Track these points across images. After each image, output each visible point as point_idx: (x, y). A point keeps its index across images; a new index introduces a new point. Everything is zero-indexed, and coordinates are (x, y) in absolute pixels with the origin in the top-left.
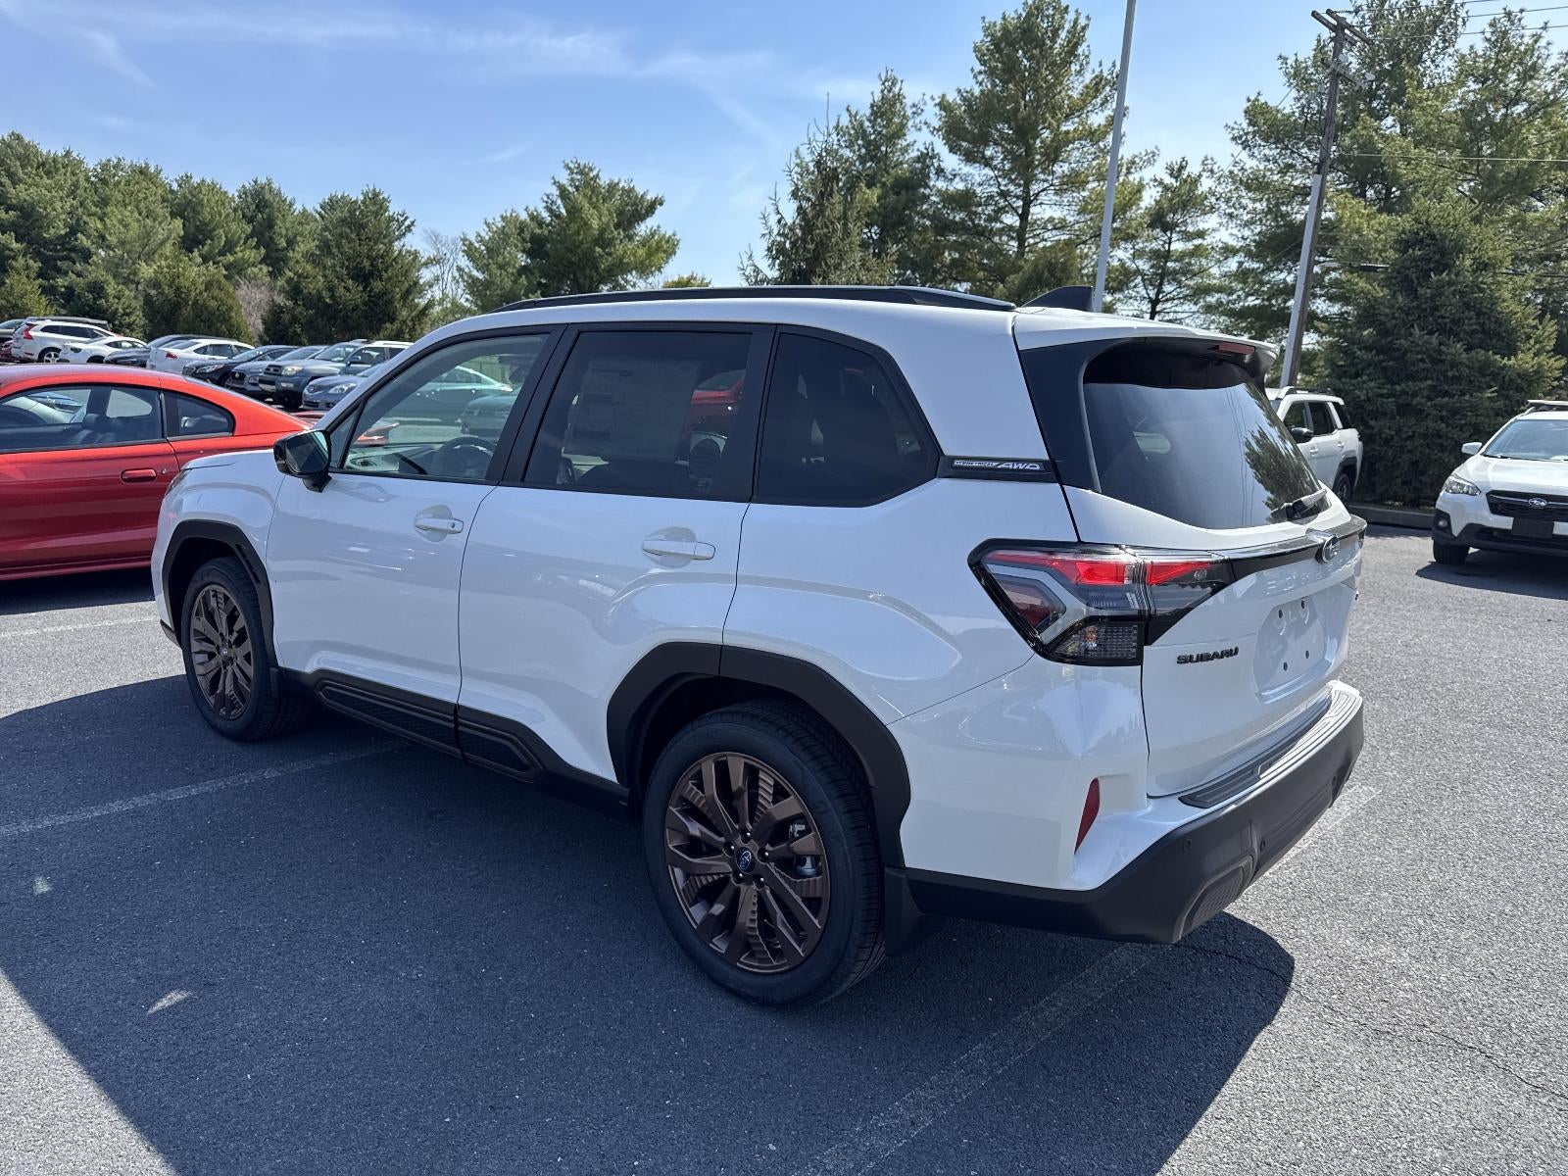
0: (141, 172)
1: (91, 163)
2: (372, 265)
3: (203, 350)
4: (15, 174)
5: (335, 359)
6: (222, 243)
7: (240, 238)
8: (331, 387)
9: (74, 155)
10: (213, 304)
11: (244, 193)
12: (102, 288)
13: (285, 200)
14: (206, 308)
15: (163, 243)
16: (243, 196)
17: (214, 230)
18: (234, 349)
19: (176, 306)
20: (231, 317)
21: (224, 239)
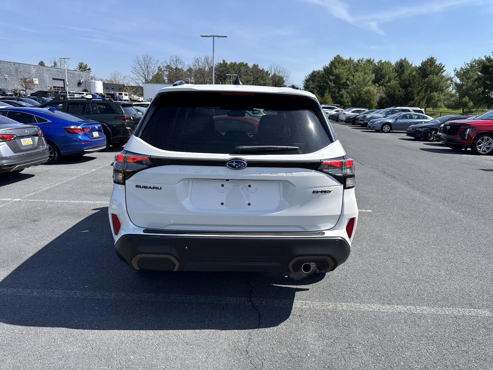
0: (369, 61)
1: (356, 60)
2: (409, 83)
3: (353, 112)
4: (336, 66)
5: (383, 113)
6: (387, 80)
7: (393, 78)
8: (375, 122)
9: (352, 59)
10: (367, 98)
11: (397, 63)
12: (343, 96)
13: (409, 64)
14: (364, 99)
15: (368, 81)
16: (396, 64)
17: (386, 76)
18: (362, 111)
19: (358, 99)
20: (371, 102)
21: (388, 78)
